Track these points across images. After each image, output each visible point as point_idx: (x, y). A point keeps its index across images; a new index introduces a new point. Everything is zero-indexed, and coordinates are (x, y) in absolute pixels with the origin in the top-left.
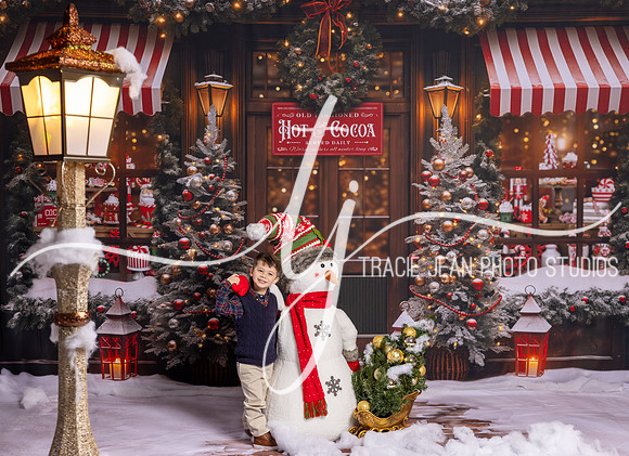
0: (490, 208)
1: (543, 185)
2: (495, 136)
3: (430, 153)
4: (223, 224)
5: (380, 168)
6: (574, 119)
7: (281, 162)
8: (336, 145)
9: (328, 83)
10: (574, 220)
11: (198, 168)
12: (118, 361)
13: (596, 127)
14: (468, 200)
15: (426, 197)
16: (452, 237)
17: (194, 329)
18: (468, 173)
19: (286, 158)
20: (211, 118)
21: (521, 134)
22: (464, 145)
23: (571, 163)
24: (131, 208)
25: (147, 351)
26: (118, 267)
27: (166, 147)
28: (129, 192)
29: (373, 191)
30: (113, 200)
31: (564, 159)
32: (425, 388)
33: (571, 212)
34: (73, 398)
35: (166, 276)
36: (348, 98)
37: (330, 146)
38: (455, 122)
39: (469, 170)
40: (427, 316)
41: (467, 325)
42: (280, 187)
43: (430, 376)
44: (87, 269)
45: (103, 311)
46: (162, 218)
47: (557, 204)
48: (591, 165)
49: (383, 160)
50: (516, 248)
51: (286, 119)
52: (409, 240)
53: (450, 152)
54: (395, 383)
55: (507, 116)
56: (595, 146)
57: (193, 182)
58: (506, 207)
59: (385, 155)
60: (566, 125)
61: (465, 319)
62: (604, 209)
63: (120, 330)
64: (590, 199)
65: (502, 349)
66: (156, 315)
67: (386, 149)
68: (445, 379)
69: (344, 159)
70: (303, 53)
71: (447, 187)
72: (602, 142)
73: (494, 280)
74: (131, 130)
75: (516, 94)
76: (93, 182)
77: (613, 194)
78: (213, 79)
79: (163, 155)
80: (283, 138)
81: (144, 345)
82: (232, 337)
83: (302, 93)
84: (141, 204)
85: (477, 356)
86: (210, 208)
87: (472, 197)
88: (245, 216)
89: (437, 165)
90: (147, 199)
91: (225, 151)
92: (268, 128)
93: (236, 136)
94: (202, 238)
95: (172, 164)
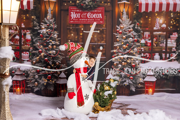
0: (138, 41)
1: (155, 34)
2: (140, 18)
3: (119, 23)
4: (53, 45)
5: (103, 28)
6: (165, 14)
7: (71, 26)
8: (89, 21)
9: (87, 1)
10: (164, 45)
11: (45, 27)
12: (19, 88)
13: (172, 16)
14: (131, 39)
15: (118, 38)
16: (126, 50)
17: (43, 79)
18: (131, 30)
19: (73, 24)
20: (49, 11)
21: (148, 18)
22: (130, 21)
23: (164, 28)
24: (23, 40)
25: (28, 86)
26: (19, 58)
27: (35, 20)
28: (23, 34)
29: (101, 35)
30: (17, 37)
31: (162, 26)
32: (116, 98)
33: (163, 43)
34: (4, 100)
35: (34, 62)
36: (93, 5)
37: (87, 21)
38: (127, 14)
39: (131, 29)
40: (117, 75)
41: (130, 78)
42: (71, 33)
43: (118, 94)
44: (9, 59)
45: (14, 73)
46: (33, 43)
47: (159, 40)
48: (170, 28)
49: (104, 26)
50: (146, 54)
51: (73, 12)
52: (112, 51)
53: (125, 23)
54: (107, 97)
55: (144, 12)
56: (172, 22)
57: (43, 32)
58: (143, 41)
59: (105, 24)
60: (163, 15)
61: (129, 77)
62: (174, 42)
63: (19, 79)
64: (170, 39)
65: (141, 86)
66: (31, 74)
67: (105, 22)
68: (123, 95)
71: (125, 34)
72: (174, 21)
73: (139, 64)
74: (24, 14)
75: (147, 5)
76: (11, 31)
77: (177, 38)
79: (34, 23)
80: (72, 18)
81: (27, 84)
82: (55, 81)
83: (78, 3)
84: (26, 38)
85: (133, 88)
86: (49, 40)
87: (132, 38)
88: (60, 43)
89: (122, 27)
90: (29, 37)
91: (54, 22)
92: (68, 15)
93: (57, 17)
94: (46, 50)
95: (37, 26)
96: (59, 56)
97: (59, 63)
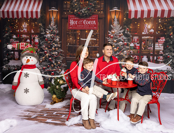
0: (127, 45)
1: (143, 38)
2: (129, 24)
3: (111, 29)
4: (55, 47)
5: (97, 33)
6: (153, 20)
7: (70, 31)
8: (85, 27)
9: (83, 9)
10: (152, 49)
11: (49, 32)
13: (160, 22)
14: (121, 42)
15: (109, 41)
16: (116, 53)
17: (48, 75)
18: (122, 35)
19: (72, 30)
20: (53, 19)
21: (137, 24)
22: (120, 27)
23: (152, 32)
24: (33, 43)
27: (41, 27)
28: (32, 39)
30: (28, 41)
31: (150, 31)
33: (151, 47)
35: (41, 61)
36: (89, 13)
37: (83, 27)
38: (118, 20)
42: (70, 38)
46: (40, 45)
47: (147, 44)
48: (158, 33)
49: (98, 31)
50: (135, 56)
51: (72, 19)
55: (133, 19)
56: (159, 27)
57: (48, 36)
58: (132, 45)
60: (150, 21)
62: (161, 46)
64: (157, 43)
67: (98, 28)
69: (87, 30)
70: (77, 1)
71: (115, 39)
72: (161, 26)
74: (33, 22)
75: (136, 12)
76: (24, 36)
77: (164, 42)
78: (53, 9)
79: (40, 29)
80: (71, 25)
83: (76, 12)
84: (35, 42)
86: (52, 43)
88: (61, 45)
89: (113, 32)
90: (37, 40)
91: (56, 28)
92: (67, 22)
93: (59, 24)
94: (50, 51)
95: (43, 31)
96: (60, 56)
97: (60, 62)
